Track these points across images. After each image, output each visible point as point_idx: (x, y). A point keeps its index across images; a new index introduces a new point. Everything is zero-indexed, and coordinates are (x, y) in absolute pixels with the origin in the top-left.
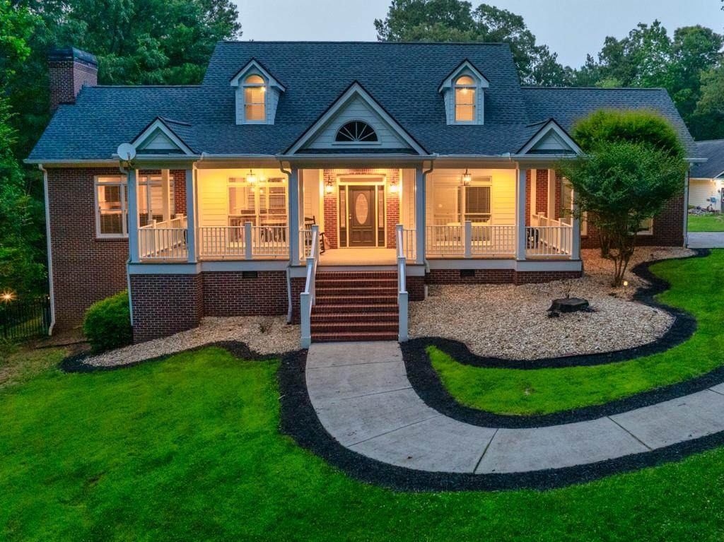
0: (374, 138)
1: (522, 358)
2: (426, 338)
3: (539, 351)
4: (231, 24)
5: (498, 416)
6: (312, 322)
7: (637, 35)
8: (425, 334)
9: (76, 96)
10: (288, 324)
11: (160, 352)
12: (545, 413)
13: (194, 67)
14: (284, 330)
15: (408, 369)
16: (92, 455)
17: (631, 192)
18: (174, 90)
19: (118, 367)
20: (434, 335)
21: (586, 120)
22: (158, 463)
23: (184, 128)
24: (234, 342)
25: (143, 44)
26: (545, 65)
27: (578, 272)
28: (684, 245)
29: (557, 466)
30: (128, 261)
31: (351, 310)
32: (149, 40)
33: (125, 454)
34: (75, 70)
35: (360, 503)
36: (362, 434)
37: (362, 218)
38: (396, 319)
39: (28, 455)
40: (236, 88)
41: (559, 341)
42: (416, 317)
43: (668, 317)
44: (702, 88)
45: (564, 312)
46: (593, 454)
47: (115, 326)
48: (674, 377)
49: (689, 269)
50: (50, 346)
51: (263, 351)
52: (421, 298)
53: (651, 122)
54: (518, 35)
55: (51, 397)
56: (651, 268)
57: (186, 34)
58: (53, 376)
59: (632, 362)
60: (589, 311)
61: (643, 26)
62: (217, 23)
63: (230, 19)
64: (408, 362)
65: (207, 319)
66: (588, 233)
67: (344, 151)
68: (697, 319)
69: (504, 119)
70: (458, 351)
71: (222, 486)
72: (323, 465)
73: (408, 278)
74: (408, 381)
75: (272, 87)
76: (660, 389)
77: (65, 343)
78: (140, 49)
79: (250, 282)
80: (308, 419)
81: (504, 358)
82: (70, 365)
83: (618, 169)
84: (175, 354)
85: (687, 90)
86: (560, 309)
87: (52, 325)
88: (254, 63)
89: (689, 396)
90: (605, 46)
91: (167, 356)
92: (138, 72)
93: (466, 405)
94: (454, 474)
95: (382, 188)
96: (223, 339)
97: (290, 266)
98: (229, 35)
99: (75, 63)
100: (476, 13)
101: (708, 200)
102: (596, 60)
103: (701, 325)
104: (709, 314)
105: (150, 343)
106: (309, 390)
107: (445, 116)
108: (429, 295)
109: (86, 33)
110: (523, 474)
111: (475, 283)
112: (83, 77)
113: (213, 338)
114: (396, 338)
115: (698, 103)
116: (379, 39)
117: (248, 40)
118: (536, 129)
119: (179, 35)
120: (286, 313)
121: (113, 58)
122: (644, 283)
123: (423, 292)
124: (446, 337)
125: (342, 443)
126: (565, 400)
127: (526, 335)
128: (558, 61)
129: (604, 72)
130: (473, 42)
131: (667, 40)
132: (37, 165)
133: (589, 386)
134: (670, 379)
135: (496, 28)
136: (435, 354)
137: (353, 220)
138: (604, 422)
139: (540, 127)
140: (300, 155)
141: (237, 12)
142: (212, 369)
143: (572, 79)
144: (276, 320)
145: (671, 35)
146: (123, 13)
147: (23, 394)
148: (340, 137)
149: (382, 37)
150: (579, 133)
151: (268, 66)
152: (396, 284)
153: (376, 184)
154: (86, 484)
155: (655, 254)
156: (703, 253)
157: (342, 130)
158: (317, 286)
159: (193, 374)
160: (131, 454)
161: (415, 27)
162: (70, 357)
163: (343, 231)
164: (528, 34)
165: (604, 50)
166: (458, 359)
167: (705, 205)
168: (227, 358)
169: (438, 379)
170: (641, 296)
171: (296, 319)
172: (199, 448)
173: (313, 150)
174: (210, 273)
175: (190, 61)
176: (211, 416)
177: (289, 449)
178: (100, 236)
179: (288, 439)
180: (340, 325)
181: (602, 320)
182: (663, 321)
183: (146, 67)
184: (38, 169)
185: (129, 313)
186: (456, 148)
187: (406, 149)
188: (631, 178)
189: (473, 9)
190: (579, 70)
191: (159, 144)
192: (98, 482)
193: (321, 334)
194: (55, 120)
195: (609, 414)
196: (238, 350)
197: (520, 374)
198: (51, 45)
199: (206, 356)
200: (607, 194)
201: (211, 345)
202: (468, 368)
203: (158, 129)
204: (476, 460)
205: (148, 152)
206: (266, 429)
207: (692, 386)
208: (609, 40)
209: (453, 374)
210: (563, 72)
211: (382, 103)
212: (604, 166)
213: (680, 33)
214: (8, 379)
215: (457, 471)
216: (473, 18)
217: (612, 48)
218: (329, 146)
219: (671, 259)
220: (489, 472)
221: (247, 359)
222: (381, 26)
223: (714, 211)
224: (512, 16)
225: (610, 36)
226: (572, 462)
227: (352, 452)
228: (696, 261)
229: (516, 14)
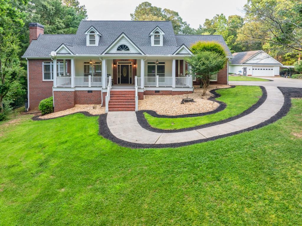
0: (128, 50)
1: (172, 115)
2: (143, 110)
3: (177, 113)
4: (85, 15)
5: (163, 130)
6: (109, 105)
7: (216, 18)
8: (143, 109)
9: (37, 37)
10: (102, 106)
11: (62, 115)
12: (177, 129)
13: (73, 28)
14: (100, 108)
15: (138, 119)
16: (43, 141)
17: (207, 66)
18: (67, 35)
19: (49, 119)
20: (146, 109)
21: (195, 45)
22: (63, 143)
23: (71, 47)
24: (85, 112)
25: (57, 22)
26: (186, 28)
27: (192, 91)
28: (227, 84)
29: (178, 142)
30: (53, 87)
31: (121, 102)
32: (59, 20)
33: (53, 141)
34: (38, 30)
35: (122, 151)
36: (123, 135)
37: (125, 75)
38: (134, 105)
39: (25, 141)
40: (86, 35)
41: (183, 110)
42: (141, 104)
43: (218, 104)
44: (237, 35)
45: (186, 102)
46: (190, 139)
47: (49, 107)
48: (217, 120)
49: (228, 91)
50: (28, 114)
51: (94, 114)
52: (143, 99)
53: (215, 45)
54: (177, 18)
55: (30, 127)
56: (216, 91)
57: (71, 18)
58: (30, 121)
59: (205, 116)
60: (193, 102)
61: (218, 15)
62: (80, 15)
63: (84, 14)
64: (138, 117)
65: (77, 105)
66: (196, 80)
67: (119, 54)
68: (227, 105)
69: (169, 44)
70: (153, 114)
71: (82, 148)
72: (112, 142)
73: (138, 93)
74: (137, 122)
75: (98, 35)
76: (212, 123)
77: (33, 113)
78: (57, 23)
79: (90, 94)
80: (107, 131)
81: (167, 115)
82: (34, 119)
83: (203, 59)
84: (67, 115)
85: (233, 36)
86: (184, 101)
87: (28, 108)
88: (92, 27)
89: (220, 125)
90: (205, 22)
91: (65, 116)
92: (55, 30)
93: (154, 127)
94: (149, 144)
95: (131, 65)
96: (81, 111)
97: (103, 89)
98: (84, 19)
99: (37, 27)
100: (163, 11)
101: (239, 72)
102: (203, 26)
103: (228, 106)
104: (231, 103)
105: (59, 112)
106: (108, 124)
107: (151, 43)
108: (145, 98)
109: (40, 18)
110: (169, 144)
111: (160, 95)
112: (39, 32)
113: (79, 110)
114: (134, 110)
115: (236, 40)
116: (132, 20)
117: (90, 20)
118: (179, 47)
119: (69, 19)
120: (101, 104)
121: (48, 26)
122: (213, 95)
123: (143, 97)
124: (150, 110)
125: (117, 137)
126: (183, 126)
127: (173, 109)
128: (190, 27)
129: (205, 30)
130: (162, 21)
131: (226, 20)
132: (25, 58)
133: (191, 122)
134: (216, 120)
135: (169, 16)
136: (146, 115)
137: (122, 76)
138: (194, 131)
139: (180, 46)
140: (106, 55)
141: (87, 11)
142: (78, 119)
143: (195, 32)
144: (98, 105)
145: (227, 18)
146: (51, 12)
147: (21, 126)
148: (118, 50)
149: (132, 19)
150: (193, 49)
151: (96, 28)
152: (135, 94)
153: (129, 64)
154: (42, 149)
155: (217, 87)
156: (233, 87)
157: (119, 47)
158: (110, 95)
159: (73, 120)
160: (55, 141)
161: (143, 16)
162: (34, 117)
163: (119, 79)
164: (180, 18)
165: (205, 23)
166: (153, 116)
167: (238, 73)
168: (83, 116)
169: (146, 121)
170: (211, 99)
171: (104, 105)
172: (75, 139)
173: (110, 53)
174: (78, 91)
175: (71, 27)
176: (78, 131)
177: (102, 138)
178: (44, 80)
179: (101, 136)
180: (117, 106)
181: (197, 105)
182: (216, 105)
183: (58, 28)
184: (26, 60)
185: (53, 103)
186: (154, 53)
187: (138, 53)
188: (207, 62)
189: (162, 10)
190: (197, 29)
191: (63, 51)
192: (46, 148)
193: (111, 109)
194: (31, 44)
195: (196, 129)
196: (87, 114)
197: (171, 119)
198: (29, 22)
199: (76, 116)
200: (200, 67)
201: (78, 112)
202: (156, 118)
203: (63, 47)
204: (156, 141)
205: (60, 54)
206: (95, 134)
207: (222, 122)
208: (207, 20)
209: (151, 120)
210: (192, 30)
211: (131, 39)
212: (199, 58)
213: (230, 17)
214: (16, 122)
215: (150, 143)
216: (162, 13)
217: (208, 23)
218: (115, 52)
219: (223, 89)
220: (159, 143)
221: (89, 116)
222: (132, 15)
223: (240, 75)
224: (174, 12)
225: (207, 19)
226: (183, 141)
227: (120, 139)
228: (230, 89)
229: (176, 12)
